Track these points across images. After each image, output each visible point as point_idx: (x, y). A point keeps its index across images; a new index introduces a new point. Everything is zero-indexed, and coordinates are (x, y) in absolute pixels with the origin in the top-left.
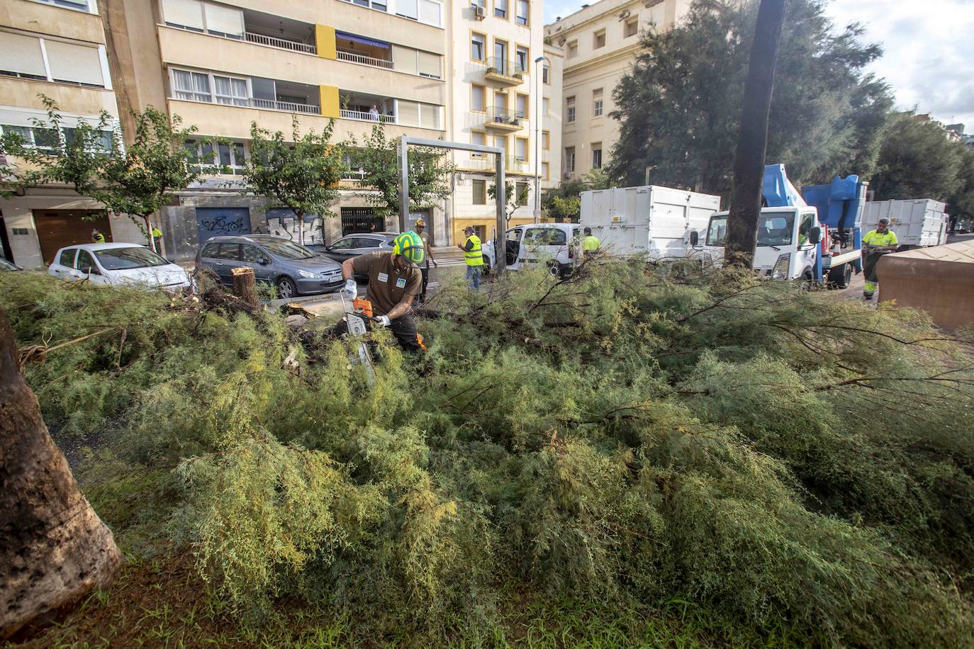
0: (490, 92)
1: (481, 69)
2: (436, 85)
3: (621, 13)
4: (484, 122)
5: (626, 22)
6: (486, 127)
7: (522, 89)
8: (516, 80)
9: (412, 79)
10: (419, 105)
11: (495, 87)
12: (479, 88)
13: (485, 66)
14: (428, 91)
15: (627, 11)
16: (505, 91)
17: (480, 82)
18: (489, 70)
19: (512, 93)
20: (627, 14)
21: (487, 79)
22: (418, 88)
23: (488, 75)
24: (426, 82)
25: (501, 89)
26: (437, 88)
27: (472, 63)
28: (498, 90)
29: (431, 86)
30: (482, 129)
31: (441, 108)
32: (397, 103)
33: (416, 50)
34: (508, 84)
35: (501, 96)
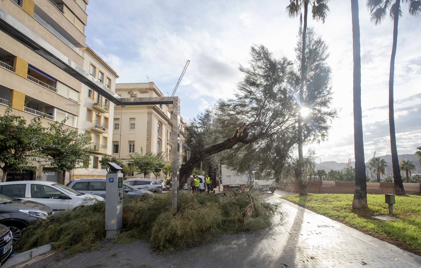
0: (94, 114)
1: (91, 102)
2: (76, 106)
3: (129, 91)
4: (91, 127)
5: (131, 95)
6: (92, 130)
7: (106, 115)
8: (106, 111)
9: (65, 100)
10: (67, 113)
11: (96, 112)
12: (89, 111)
13: (93, 101)
14: (73, 108)
15: (132, 91)
16: (100, 115)
17: (91, 108)
18: (95, 104)
19: (103, 115)
20: (131, 93)
21: (93, 107)
22: (68, 105)
23: (95, 106)
24: (72, 103)
25: (99, 113)
26: (76, 107)
27: (88, 99)
28: (97, 114)
29: (74, 105)
30: (90, 130)
31: (76, 117)
32: (56, 110)
33: (68, 86)
34: (102, 112)
35: (98, 117)
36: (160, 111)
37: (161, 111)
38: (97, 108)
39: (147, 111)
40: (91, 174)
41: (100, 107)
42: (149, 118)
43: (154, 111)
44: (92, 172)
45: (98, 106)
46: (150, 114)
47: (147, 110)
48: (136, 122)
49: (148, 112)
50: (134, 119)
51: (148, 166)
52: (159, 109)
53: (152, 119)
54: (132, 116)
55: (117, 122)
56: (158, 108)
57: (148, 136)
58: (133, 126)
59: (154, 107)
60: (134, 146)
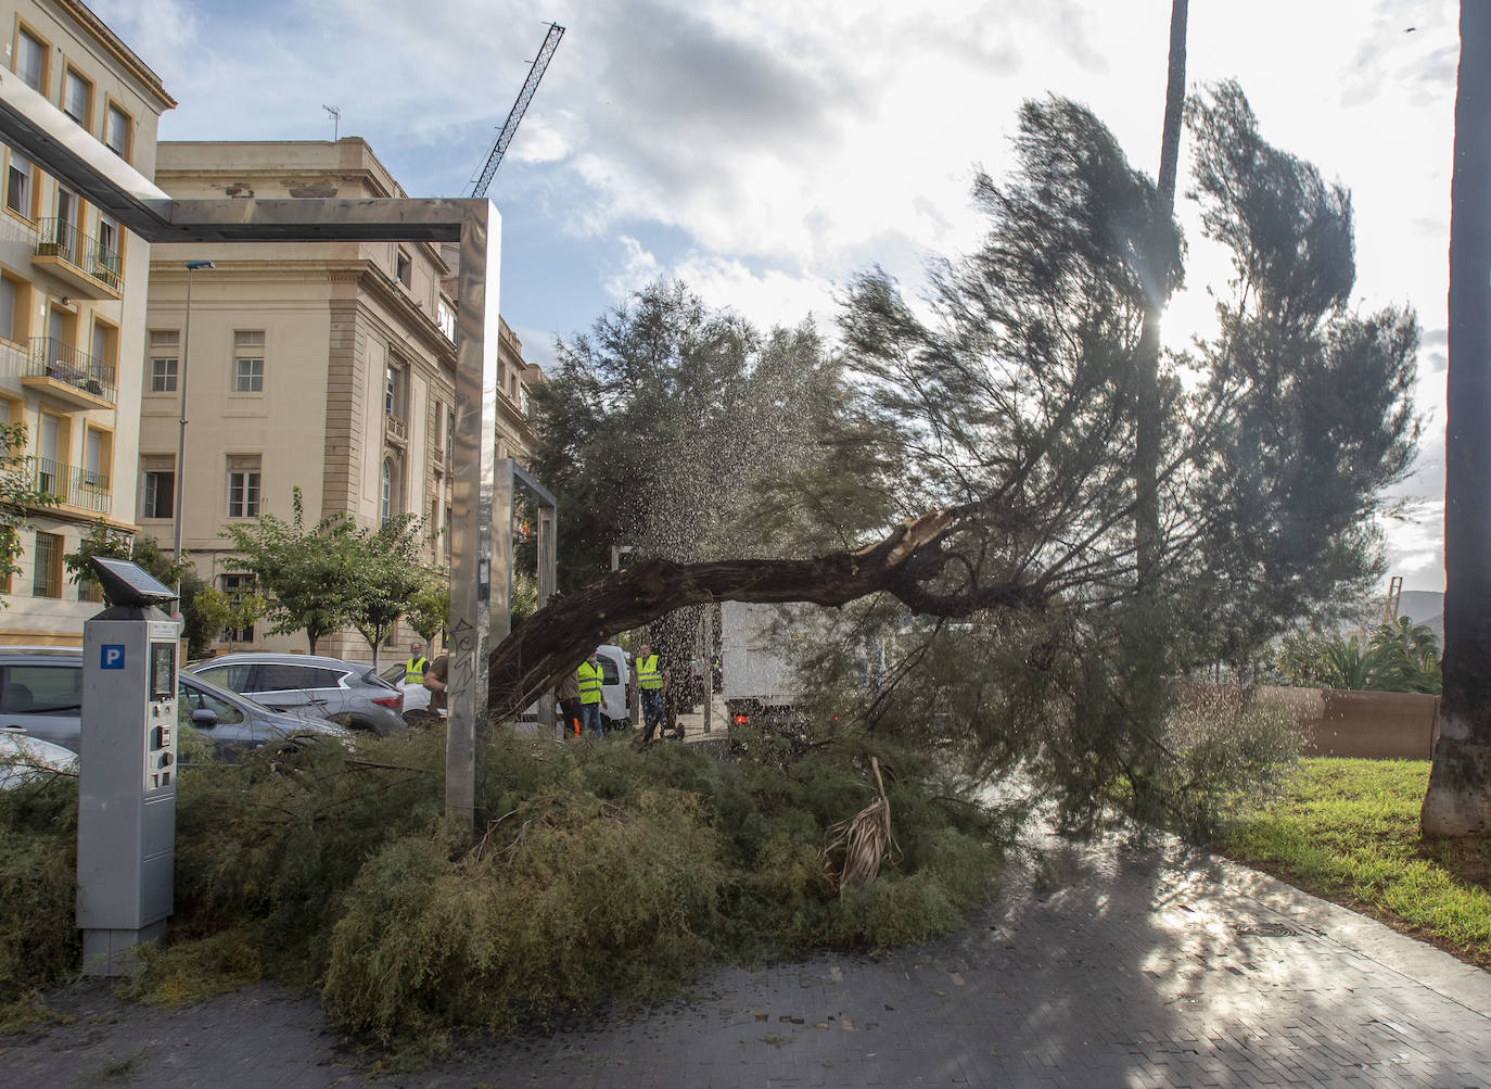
0: (40, 302)
1: (23, 239)
3: (231, 185)
4: (22, 372)
6: (26, 388)
7: (107, 310)
8: (106, 287)
11: (50, 292)
12: (14, 285)
13: (33, 234)
15: (247, 187)
16: (71, 307)
17: (21, 270)
18: (45, 249)
19: (86, 313)
21: (36, 268)
23: (46, 261)
25: (64, 300)
27: (6, 217)
28: (56, 301)
30: (15, 390)
34: (82, 292)
35: (63, 318)
36: (397, 295)
37: (405, 298)
38: (52, 269)
39: (329, 298)
40: (21, 626)
41: (71, 267)
42: (339, 335)
43: (364, 298)
44: (27, 615)
45: (61, 261)
46: (342, 311)
47: (329, 287)
48: (272, 354)
49: (331, 301)
50: (259, 334)
51: (329, 590)
52: (393, 286)
53: (357, 337)
54: (249, 322)
55: (165, 352)
56: (386, 279)
57: (334, 432)
58: (250, 375)
59: (366, 273)
60: (255, 479)
